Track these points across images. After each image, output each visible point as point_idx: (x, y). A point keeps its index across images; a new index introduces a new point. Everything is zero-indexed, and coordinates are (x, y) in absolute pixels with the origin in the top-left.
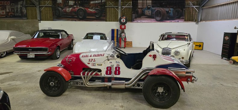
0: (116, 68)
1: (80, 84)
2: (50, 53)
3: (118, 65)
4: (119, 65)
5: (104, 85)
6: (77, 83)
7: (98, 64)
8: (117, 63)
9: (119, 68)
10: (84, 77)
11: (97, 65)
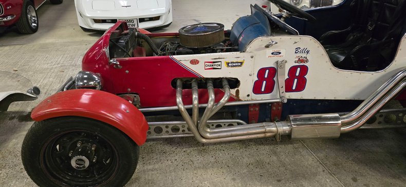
0: (293, 70)
1: (167, 132)
2: (9, 18)
3: (302, 61)
4: (307, 61)
5: (265, 132)
6: (159, 130)
7: (228, 64)
8: (299, 55)
9: (304, 70)
10: (190, 111)
11: (224, 65)
